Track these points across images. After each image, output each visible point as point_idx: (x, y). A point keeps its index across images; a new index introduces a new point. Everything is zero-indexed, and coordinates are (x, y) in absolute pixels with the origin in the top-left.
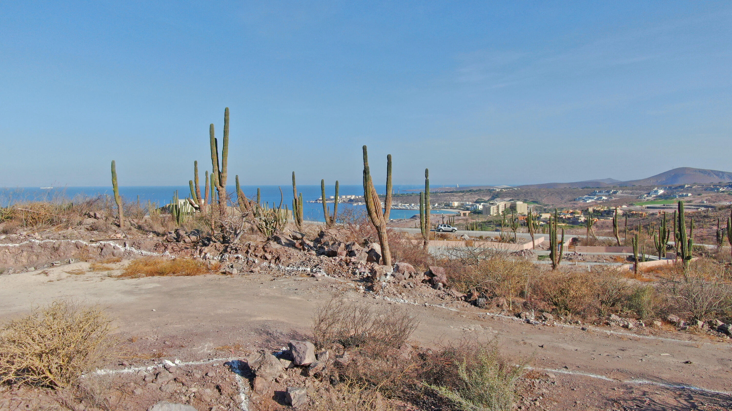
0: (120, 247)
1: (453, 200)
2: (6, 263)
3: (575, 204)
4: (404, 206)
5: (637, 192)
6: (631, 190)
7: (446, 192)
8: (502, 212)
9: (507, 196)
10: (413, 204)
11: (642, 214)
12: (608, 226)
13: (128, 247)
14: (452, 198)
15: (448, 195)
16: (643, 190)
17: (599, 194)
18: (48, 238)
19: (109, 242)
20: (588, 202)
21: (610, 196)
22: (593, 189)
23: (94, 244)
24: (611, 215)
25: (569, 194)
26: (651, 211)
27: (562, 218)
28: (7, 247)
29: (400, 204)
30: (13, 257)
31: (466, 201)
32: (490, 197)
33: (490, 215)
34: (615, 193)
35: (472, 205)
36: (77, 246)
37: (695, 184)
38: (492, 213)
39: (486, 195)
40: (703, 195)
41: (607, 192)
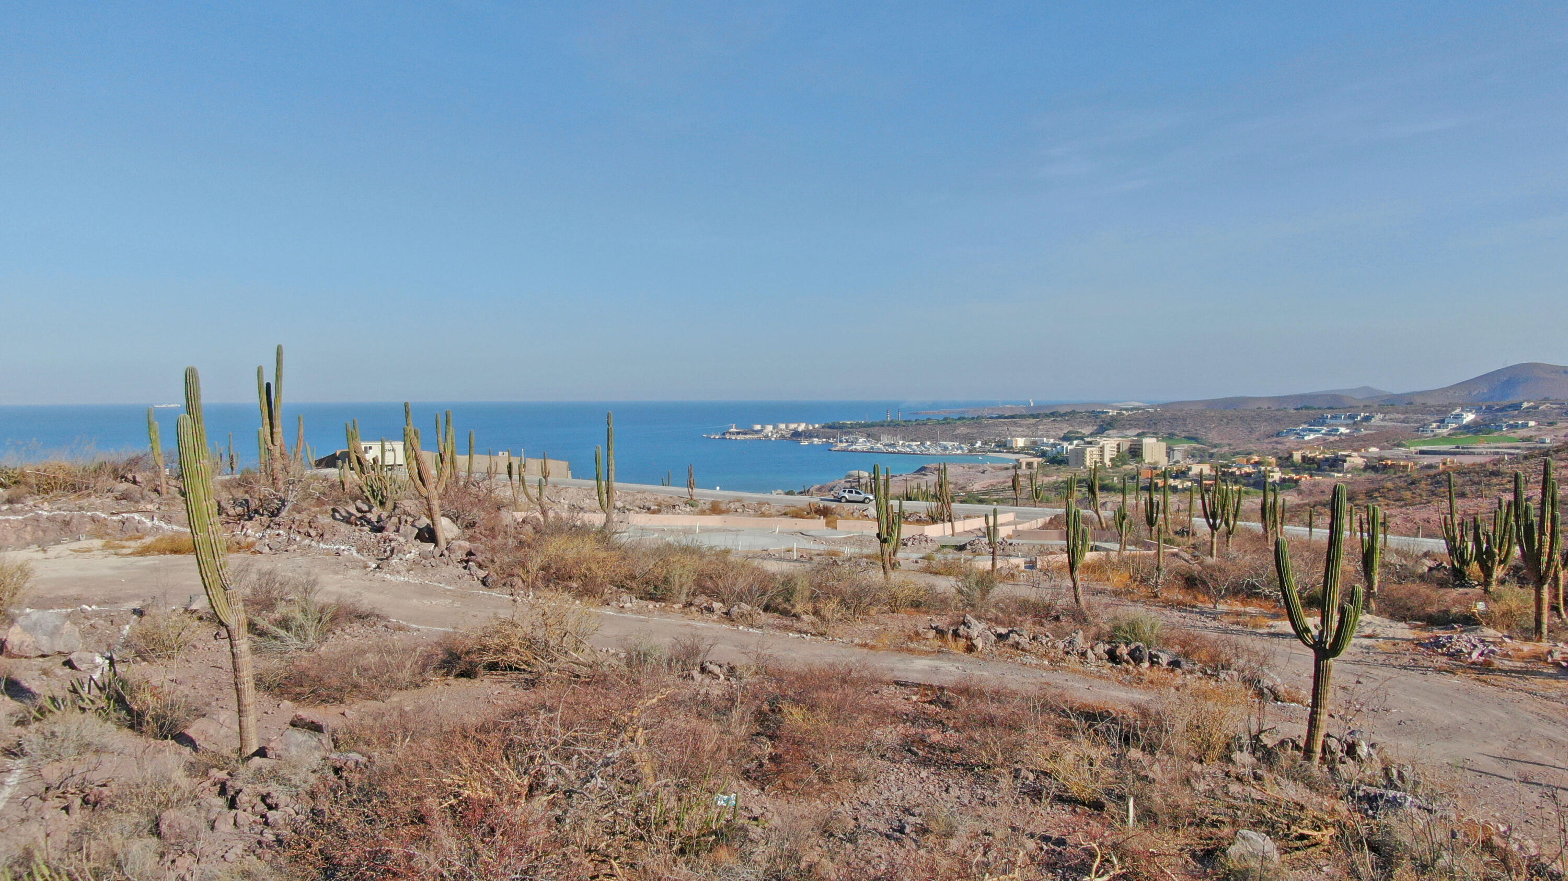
0: (147, 521)
1: (1014, 433)
2: (6, 539)
3: (1277, 443)
4: (909, 446)
5: (1415, 417)
6: (1403, 414)
7: (1000, 417)
8: (1112, 460)
9: (1132, 426)
10: (928, 443)
11: (1405, 467)
12: (1322, 492)
13: (156, 522)
14: (1011, 429)
15: (1005, 424)
16: (1432, 413)
17: (1332, 422)
18: (59, 509)
19: (132, 515)
20: (1306, 438)
21: (1355, 426)
22: (1320, 412)
23: (114, 518)
24: (1340, 468)
25: (1266, 420)
26: (1426, 460)
27: (1233, 474)
28: (7, 521)
29: (901, 442)
30: (15, 532)
31: (1042, 436)
32: (1095, 428)
33: (1085, 467)
34: (1367, 419)
35: (1054, 445)
36: (93, 519)
37: (1546, 399)
38: (1088, 463)
39: (1086, 423)
40: (1559, 424)
41: (1351, 417)
